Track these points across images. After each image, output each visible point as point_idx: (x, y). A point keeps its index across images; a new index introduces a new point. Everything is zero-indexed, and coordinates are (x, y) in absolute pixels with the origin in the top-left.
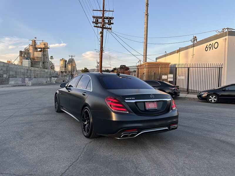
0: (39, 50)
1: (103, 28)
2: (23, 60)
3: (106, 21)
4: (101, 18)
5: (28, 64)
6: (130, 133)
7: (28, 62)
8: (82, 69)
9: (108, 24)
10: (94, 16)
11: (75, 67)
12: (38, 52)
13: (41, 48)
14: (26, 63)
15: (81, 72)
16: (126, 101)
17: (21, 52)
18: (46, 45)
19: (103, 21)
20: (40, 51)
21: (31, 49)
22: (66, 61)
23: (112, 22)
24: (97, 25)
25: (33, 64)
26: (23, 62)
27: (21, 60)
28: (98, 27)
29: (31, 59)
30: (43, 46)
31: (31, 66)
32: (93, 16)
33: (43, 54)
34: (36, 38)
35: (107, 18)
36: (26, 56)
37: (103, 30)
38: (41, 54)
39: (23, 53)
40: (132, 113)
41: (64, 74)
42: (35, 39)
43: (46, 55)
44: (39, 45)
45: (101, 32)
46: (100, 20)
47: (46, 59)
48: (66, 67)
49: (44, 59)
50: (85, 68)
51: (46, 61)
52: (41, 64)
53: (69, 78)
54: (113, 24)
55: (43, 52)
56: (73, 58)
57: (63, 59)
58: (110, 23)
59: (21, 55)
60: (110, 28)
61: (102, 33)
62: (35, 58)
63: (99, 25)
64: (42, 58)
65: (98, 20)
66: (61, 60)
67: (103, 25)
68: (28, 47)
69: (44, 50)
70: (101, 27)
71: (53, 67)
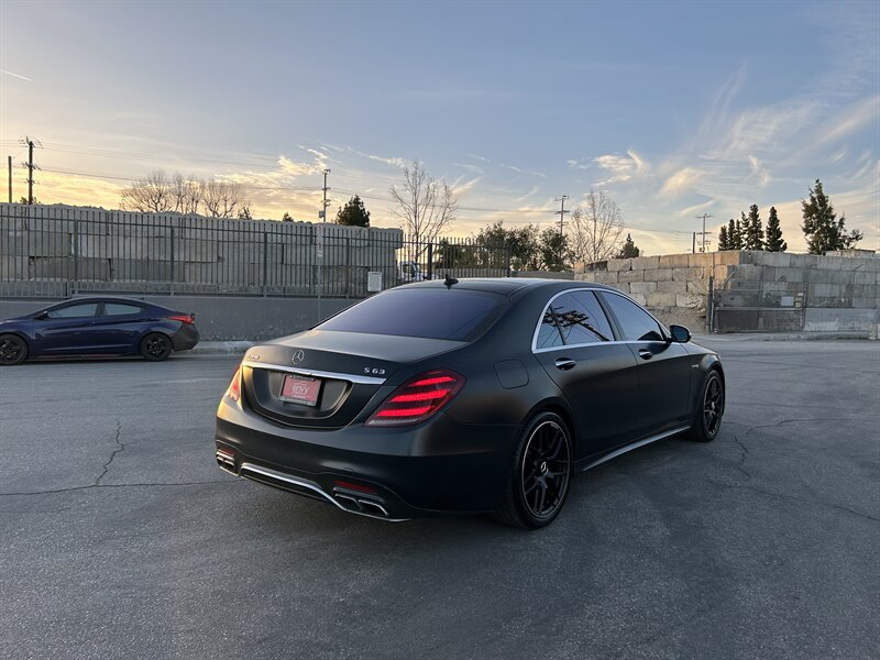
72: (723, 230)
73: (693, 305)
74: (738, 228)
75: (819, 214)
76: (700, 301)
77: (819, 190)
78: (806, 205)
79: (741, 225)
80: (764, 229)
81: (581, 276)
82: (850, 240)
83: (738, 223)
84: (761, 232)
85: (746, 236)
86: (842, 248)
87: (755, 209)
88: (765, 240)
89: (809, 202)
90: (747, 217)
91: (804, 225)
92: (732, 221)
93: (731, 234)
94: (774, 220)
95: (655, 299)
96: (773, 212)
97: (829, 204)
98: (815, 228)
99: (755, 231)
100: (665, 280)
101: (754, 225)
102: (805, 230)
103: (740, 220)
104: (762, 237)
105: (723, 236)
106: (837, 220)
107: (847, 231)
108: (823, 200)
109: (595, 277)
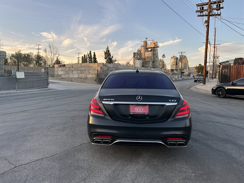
0: (150, 49)
1: (209, 16)
2: (136, 61)
3: (214, 6)
4: (207, 4)
5: (139, 64)
6: (103, 140)
7: (139, 63)
8: (196, 66)
9: (217, 9)
10: (198, 4)
11: (187, 64)
12: (148, 52)
13: (151, 48)
14: (138, 63)
15: (194, 68)
16: (103, 102)
17: (134, 53)
18: (156, 44)
19: (210, 7)
20: (151, 51)
21: (143, 49)
22: (177, 59)
23: (221, 6)
24: (202, 14)
25: (144, 63)
26: (136, 63)
27: (134, 60)
28: (203, 16)
29: (143, 59)
30: (153, 46)
31: (143, 66)
32: (196, 5)
33: (153, 53)
34: (147, 38)
35: (215, 3)
36: (138, 57)
37: (209, 19)
38: (151, 54)
39: (136, 54)
40: (108, 117)
41: (175, 72)
42: (146, 40)
43: (156, 54)
44: (150, 44)
45: (206, 21)
46: (206, 7)
47: (156, 58)
48: (177, 65)
49: (154, 58)
50: (200, 65)
51: (155, 60)
52: (151, 63)
53: (178, 76)
54: (223, 8)
55: (153, 51)
56: (183, 54)
57: (174, 56)
58: (219, 8)
59: (134, 57)
60: (219, 13)
61: (208, 22)
62: (146, 58)
63: (204, 13)
64: (152, 57)
65: (203, 8)
66: (172, 58)
67: (210, 12)
68: (140, 48)
69: (154, 49)
70: (206, 15)
71: (164, 66)
72: (82, 57)
73: (93, 77)
74: (86, 57)
75: (107, 54)
76: (95, 76)
77: (108, 48)
78: (105, 52)
79: (87, 56)
80: (92, 57)
81: (57, 69)
82: (114, 61)
83: (86, 55)
84: (92, 58)
85: (88, 59)
86: (113, 63)
87: (90, 52)
88: (93, 60)
89: (106, 51)
90: (89, 54)
91: (105, 57)
92: (84, 55)
93: (84, 58)
94: (95, 55)
95: (81, 76)
96: (94, 53)
97: (110, 52)
98: (107, 58)
99: (90, 58)
100: (83, 70)
101: (90, 56)
102: (105, 58)
103: (87, 54)
104: (92, 59)
105: (82, 59)
106: (111, 56)
107: (113, 59)
108: (108, 51)
109: (62, 69)
